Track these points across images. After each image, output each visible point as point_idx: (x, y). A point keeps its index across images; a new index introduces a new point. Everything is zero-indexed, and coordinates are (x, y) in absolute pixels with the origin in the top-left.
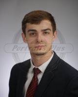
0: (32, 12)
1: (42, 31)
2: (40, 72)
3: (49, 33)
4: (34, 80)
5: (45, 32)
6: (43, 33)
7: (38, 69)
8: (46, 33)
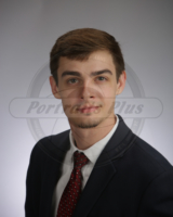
0: (71, 33)
1: (93, 74)
2: (87, 161)
3: (107, 79)
4: (75, 178)
5: (99, 77)
6: (95, 80)
7: (82, 154)
8: (101, 78)
